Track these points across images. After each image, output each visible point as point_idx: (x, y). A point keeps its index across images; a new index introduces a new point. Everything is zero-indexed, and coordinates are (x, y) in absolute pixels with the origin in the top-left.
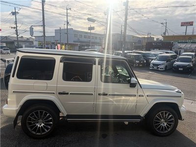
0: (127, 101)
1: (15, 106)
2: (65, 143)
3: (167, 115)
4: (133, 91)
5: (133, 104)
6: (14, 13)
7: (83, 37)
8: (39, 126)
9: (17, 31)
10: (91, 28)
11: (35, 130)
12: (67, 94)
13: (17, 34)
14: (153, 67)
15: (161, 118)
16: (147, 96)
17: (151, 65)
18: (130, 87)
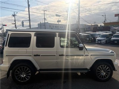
0: (78, 59)
1: (8, 64)
2: (39, 87)
3: (105, 67)
4: (81, 52)
5: (82, 61)
6: (14, 15)
7: (55, 27)
8: (22, 76)
9: (15, 25)
10: (59, 21)
11: (20, 79)
12: (39, 55)
13: (16, 27)
14: (98, 42)
15: (101, 70)
16: (91, 55)
17: (97, 41)
18: (80, 50)
